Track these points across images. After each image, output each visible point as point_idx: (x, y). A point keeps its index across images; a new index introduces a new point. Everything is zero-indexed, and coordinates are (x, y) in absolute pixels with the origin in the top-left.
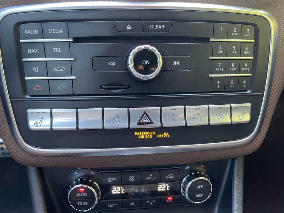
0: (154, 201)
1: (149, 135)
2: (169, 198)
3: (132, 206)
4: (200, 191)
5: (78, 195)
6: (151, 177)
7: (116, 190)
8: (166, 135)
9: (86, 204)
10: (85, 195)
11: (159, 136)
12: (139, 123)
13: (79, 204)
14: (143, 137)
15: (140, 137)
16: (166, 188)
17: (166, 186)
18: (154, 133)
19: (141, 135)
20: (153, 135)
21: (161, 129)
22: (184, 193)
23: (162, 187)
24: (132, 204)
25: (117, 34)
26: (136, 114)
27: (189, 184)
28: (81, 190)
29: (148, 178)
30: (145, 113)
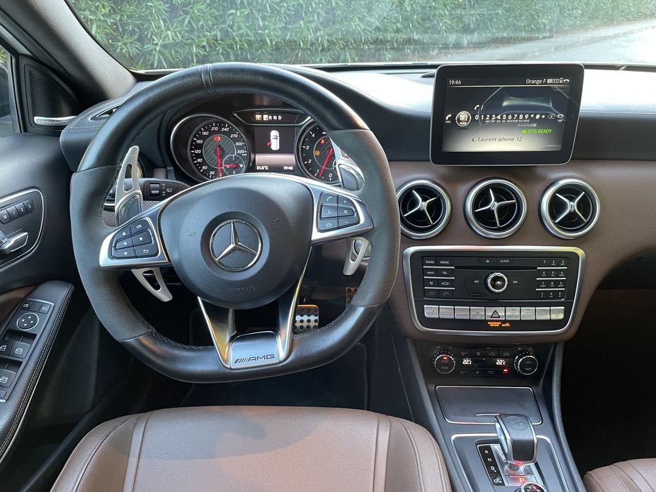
0: (494, 372)
1: (497, 324)
2: (505, 370)
3: (477, 374)
4: (529, 366)
5: (442, 361)
6: (493, 354)
7: (466, 362)
8: (508, 325)
9: (447, 368)
10: (448, 362)
11: (503, 325)
12: (492, 317)
13: (443, 368)
17: (503, 362)
18: (500, 323)
19: (492, 324)
20: (499, 325)
21: (505, 321)
22: (517, 367)
23: (500, 362)
24: (478, 372)
25: (480, 265)
26: (490, 312)
27: (521, 360)
28: (445, 358)
29: (491, 355)
30: (495, 311)
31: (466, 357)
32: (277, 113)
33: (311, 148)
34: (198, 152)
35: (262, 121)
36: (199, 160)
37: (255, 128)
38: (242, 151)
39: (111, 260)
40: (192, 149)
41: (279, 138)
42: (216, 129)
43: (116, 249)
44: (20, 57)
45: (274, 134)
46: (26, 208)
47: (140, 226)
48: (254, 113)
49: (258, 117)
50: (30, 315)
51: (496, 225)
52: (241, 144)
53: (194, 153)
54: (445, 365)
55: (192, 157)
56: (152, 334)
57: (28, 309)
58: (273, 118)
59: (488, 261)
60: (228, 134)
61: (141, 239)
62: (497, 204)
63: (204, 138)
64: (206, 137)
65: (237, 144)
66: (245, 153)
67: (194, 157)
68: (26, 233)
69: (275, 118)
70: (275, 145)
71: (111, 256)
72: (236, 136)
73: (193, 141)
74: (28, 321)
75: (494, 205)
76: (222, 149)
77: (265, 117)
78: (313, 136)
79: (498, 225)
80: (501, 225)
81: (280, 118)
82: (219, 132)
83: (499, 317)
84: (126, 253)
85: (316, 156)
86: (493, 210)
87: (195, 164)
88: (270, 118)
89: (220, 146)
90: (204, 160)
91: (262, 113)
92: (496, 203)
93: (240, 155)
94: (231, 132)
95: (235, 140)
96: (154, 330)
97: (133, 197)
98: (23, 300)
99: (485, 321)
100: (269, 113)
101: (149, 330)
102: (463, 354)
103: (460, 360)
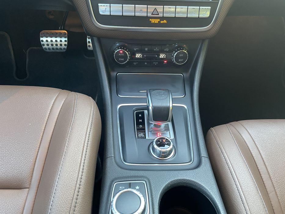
0: (157, 63)
1: (157, 21)
2: (165, 62)
3: (146, 65)
4: (181, 58)
5: (119, 54)
7: (138, 56)
9: (123, 59)
10: (123, 55)
11: (162, 22)
12: (152, 14)
13: (120, 59)
14: (154, 22)
15: (152, 22)
16: (164, 57)
17: (164, 56)
18: (159, 20)
19: (153, 21)
20: (158, 21)
21: (163, 18)
22: (173, 59)
23: (162, 56)
24: (146, 63)
26: (151, 9)
27: (176, 53)
28: (121, 52)
29: (155, 50)
30: (155, 9)
31: (138, 52)
54: (121, 57)
99: (147, 18)
102: (135, 50)
103: (133, 54)
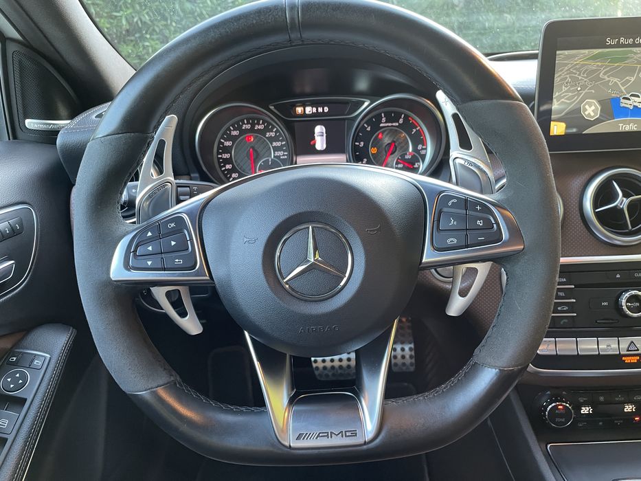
0: (622, 421)
1: (634, 360)
2: (636, 418)
3: (600, 426)
5: (556, 412)
6: (619, 398)
7: (585, 410)
9: (563, 420)
10: (563, 412)
12: (628, 350)
13: (557, 420)
14: (629, 361)
15: (626, 362)
16: (632, 409)
17: (633, 407)
18: (638, 358)
19: (627, 360)
20: (637, 360)
23: (629, 408)
24: (601, 423)
25: (609, 281)
26: (625, 343)
28: (559, 407)
29: (617, 399)
30: (632, 342)
31: (585, 404)
32: (322, 104)
33: (366, 146)
34: (226, 156)
35: (304, 115)
36: (228, 167)
37: (296, 124)
38: (280, 153)
39: (127, 272)
40: (218, 153)
41: (325, 135)
42: (248, 127)
43: (135, 255)
44: (7, 41)
45: (319, 129)
46: (13, 229)
47: (173, 225)
48: (294, 105)
49: (299, 110)
50: (17, 372)
51: (627, 227)
52: (279, 144)
53: (221, 158)
54: (561, 416)
55: (219, 163)
56: (175, 384)
57: (15, 364)
58: (317, 110)
59: (618, 276)
60: (263, 132)
61: (173, 243)
62: (626, 201)
63: (234, 139)
64: (236, 137)
65: (274, 144)
66: (284, 155)
67: (222, 162)
68: (13, 262)
69: (320, 110)
70: (320, 143)
71: (127, 266)
72: (273, 134)
73: (220, 143)
74: (15, 381)
75: (622, 202)
76: (256, 151)
77: (309, 110)
78: (369, 129)
79: (630, 227)
80: (633, 227)
81: (326, 109)
82: (252, 130)
83: (638, 350)
84: (149, 263)
85: (373, 154)
86: (622, 209)
87: (223, 171)
88: (314, 110)
89: (253, 148)
90: (233, 165)
91: (304, 105)
92: (625, 199)
93: (278, 157)
94: (267, 129)
95: (272, 139)
96: (178, 378)
97: (163, 185)
98: (10, 352)
99: (620, 356)
100: (313, 104)
101: (172, 379)
102: (582, 401)
103: (578, 408)
